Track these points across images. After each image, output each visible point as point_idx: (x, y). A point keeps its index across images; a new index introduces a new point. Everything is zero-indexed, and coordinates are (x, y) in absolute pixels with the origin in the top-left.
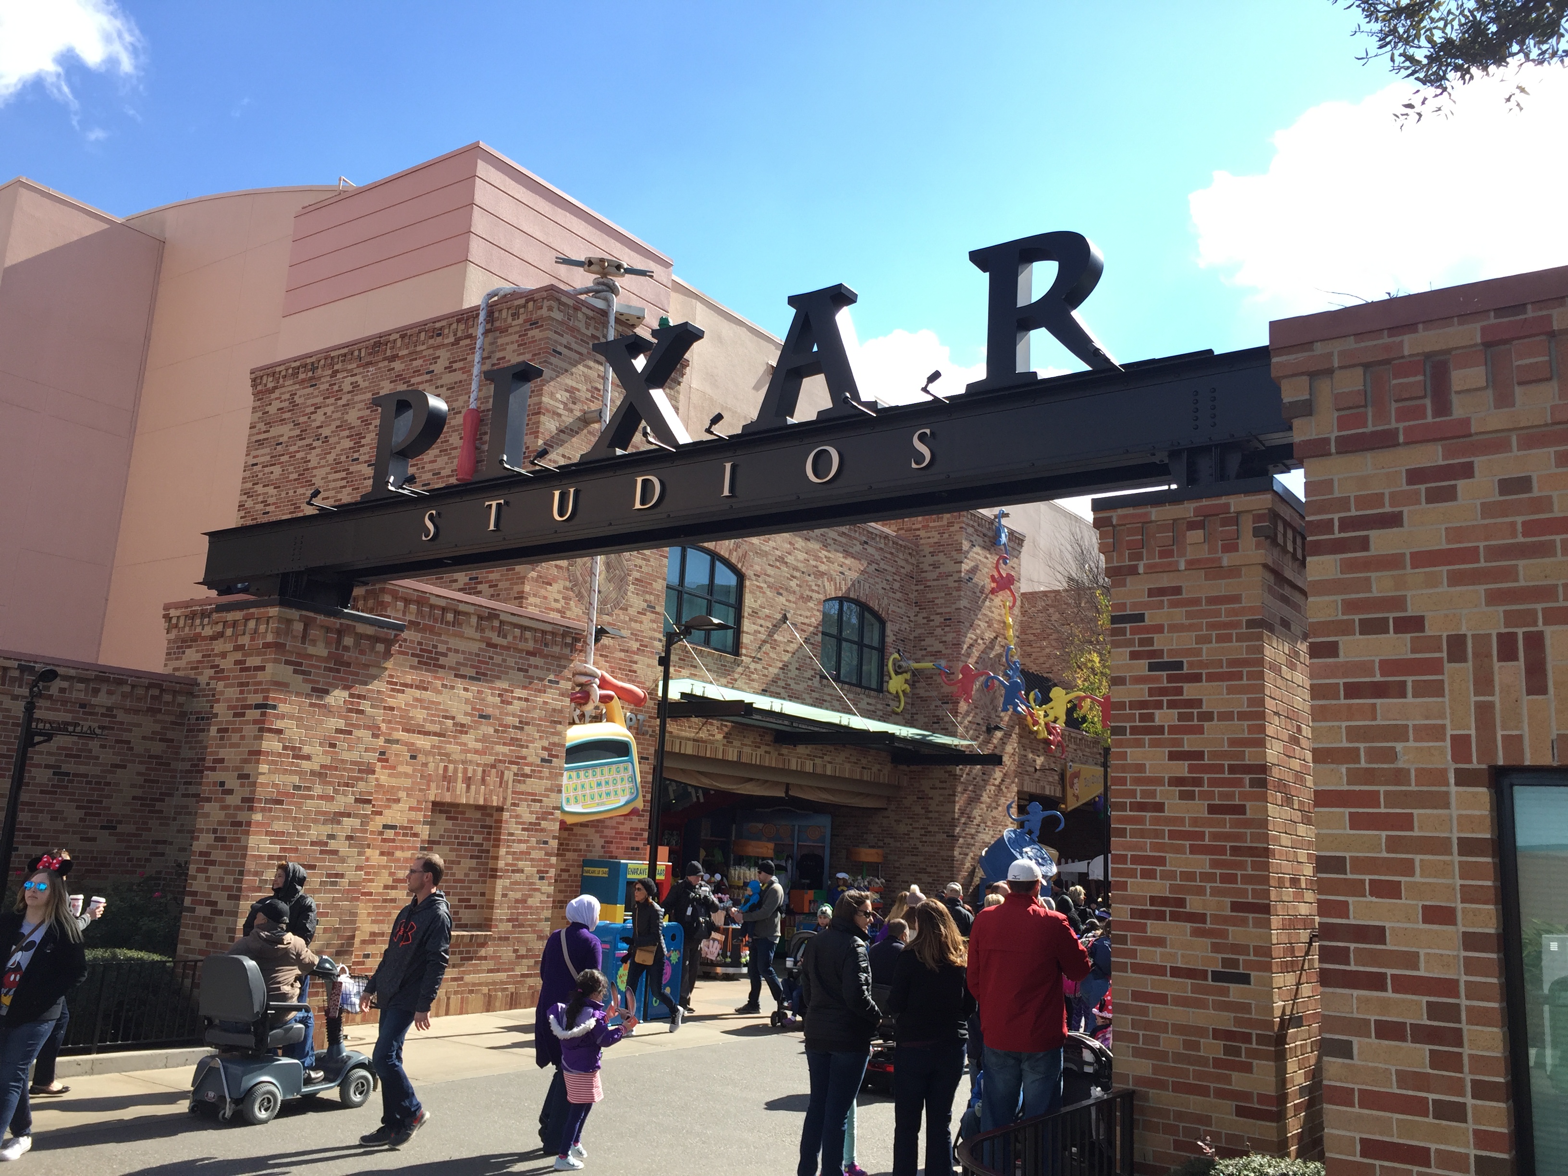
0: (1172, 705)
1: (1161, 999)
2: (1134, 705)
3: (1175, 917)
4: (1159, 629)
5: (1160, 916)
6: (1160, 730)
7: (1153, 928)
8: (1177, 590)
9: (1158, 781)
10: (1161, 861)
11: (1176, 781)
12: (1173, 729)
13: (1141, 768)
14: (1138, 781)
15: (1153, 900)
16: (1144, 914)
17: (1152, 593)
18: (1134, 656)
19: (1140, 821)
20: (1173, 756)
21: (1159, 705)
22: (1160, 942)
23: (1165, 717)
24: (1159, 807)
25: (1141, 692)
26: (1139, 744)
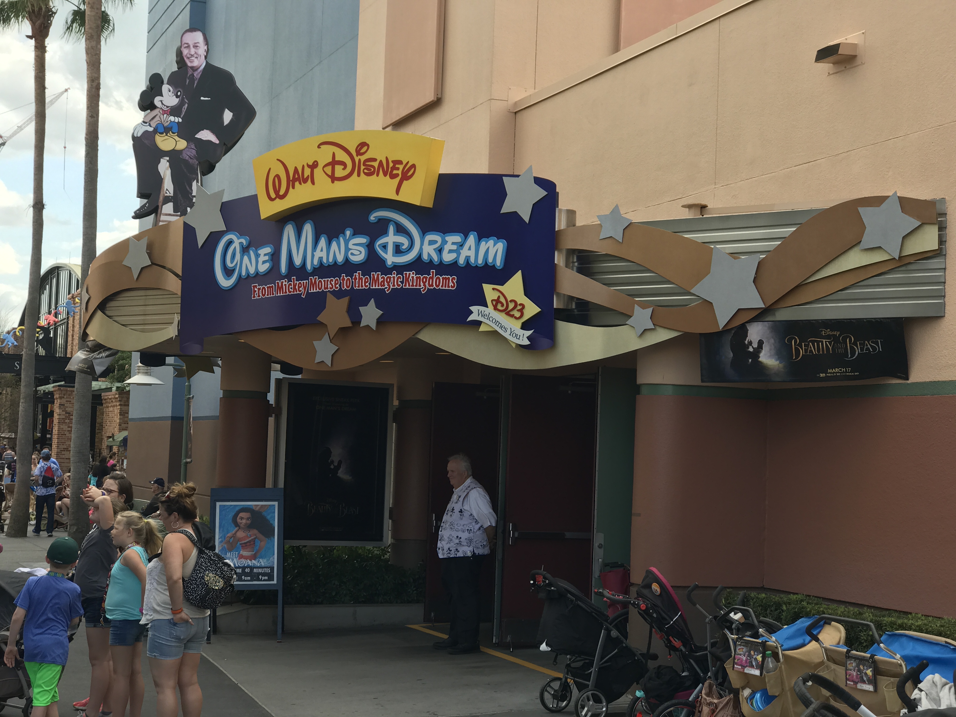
0: (68, 419)
1: (64, 463)
2: (62, 419)
3: (67, 451)
4: (67, 407)
5: (65, 451)
6: (66, 423)
7: (63, 452)
8: (71, 401)
9: (66, 431)
10: (65, 443)
11: (68, 431)
12: (68, 423)
13: (63, 429)
14: (62, 431)
15: (64, 449)
16: (62, 451)
17: (66, 401)
18: (63, 411)
19: (62, 437)
20: (68, 427)
21: (66, 419)
22: (64, 455)
23: (67, 421)
24: (66, 435)
25: (64, 417)
26: (63, 425)
